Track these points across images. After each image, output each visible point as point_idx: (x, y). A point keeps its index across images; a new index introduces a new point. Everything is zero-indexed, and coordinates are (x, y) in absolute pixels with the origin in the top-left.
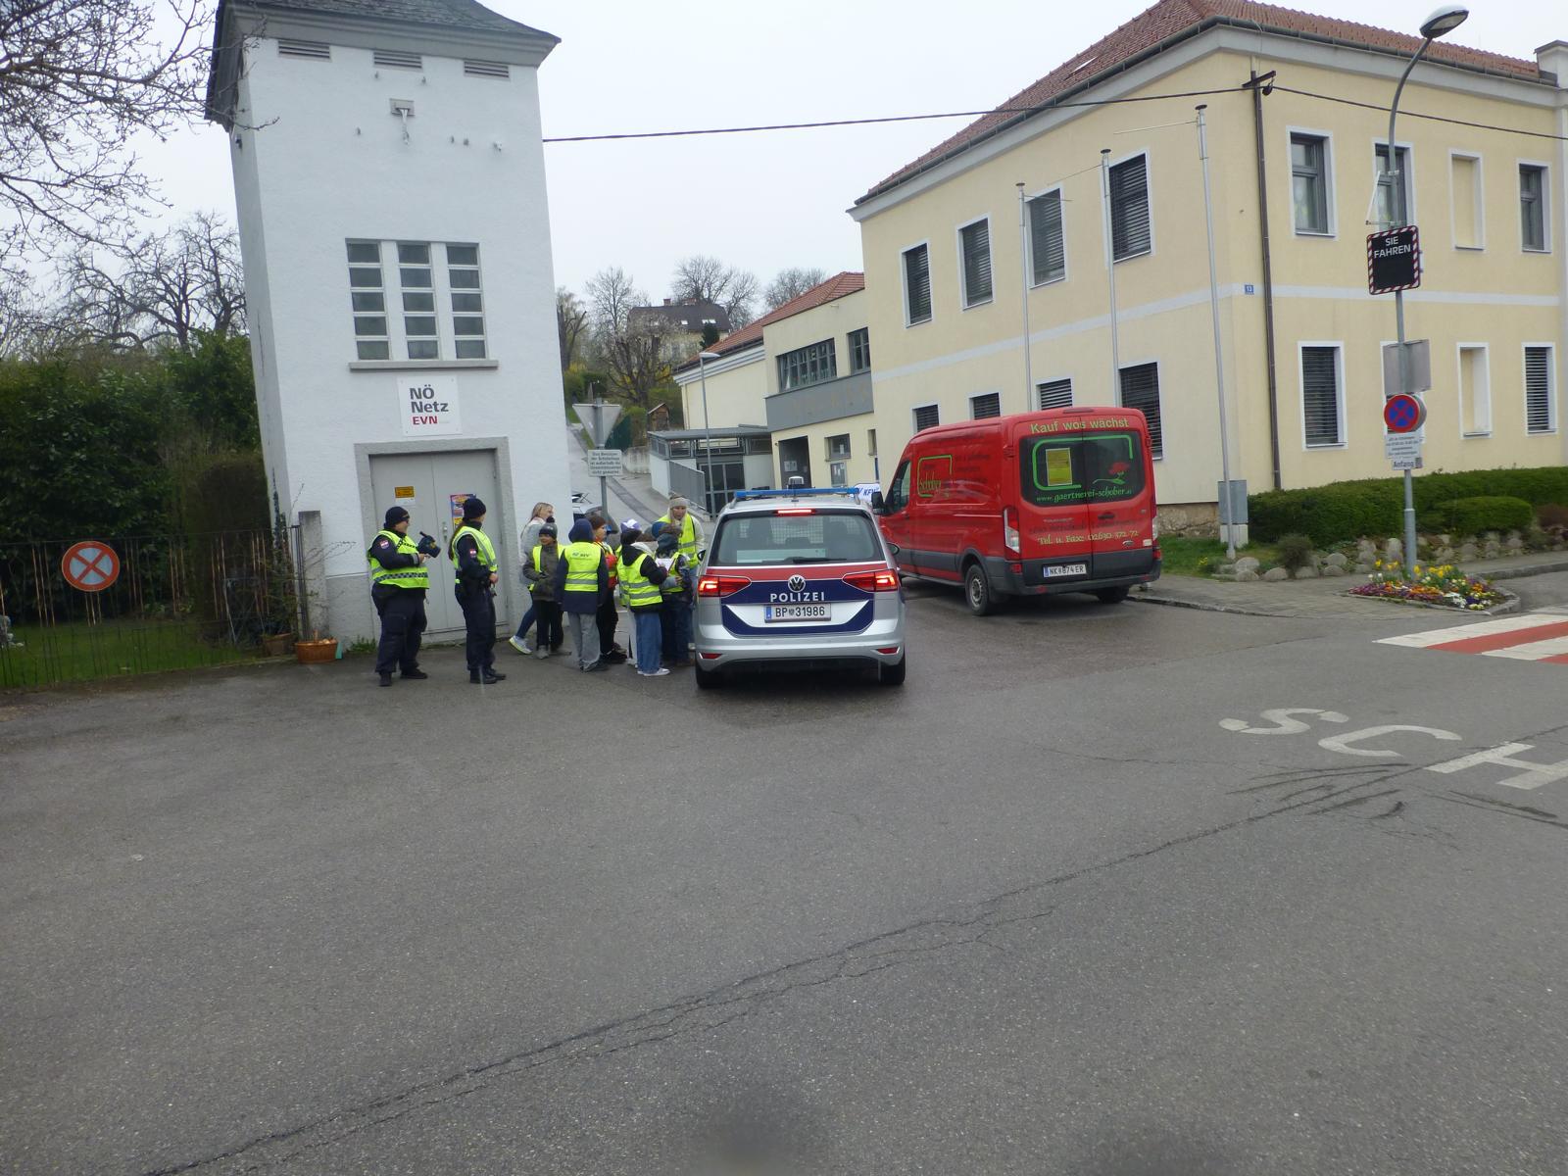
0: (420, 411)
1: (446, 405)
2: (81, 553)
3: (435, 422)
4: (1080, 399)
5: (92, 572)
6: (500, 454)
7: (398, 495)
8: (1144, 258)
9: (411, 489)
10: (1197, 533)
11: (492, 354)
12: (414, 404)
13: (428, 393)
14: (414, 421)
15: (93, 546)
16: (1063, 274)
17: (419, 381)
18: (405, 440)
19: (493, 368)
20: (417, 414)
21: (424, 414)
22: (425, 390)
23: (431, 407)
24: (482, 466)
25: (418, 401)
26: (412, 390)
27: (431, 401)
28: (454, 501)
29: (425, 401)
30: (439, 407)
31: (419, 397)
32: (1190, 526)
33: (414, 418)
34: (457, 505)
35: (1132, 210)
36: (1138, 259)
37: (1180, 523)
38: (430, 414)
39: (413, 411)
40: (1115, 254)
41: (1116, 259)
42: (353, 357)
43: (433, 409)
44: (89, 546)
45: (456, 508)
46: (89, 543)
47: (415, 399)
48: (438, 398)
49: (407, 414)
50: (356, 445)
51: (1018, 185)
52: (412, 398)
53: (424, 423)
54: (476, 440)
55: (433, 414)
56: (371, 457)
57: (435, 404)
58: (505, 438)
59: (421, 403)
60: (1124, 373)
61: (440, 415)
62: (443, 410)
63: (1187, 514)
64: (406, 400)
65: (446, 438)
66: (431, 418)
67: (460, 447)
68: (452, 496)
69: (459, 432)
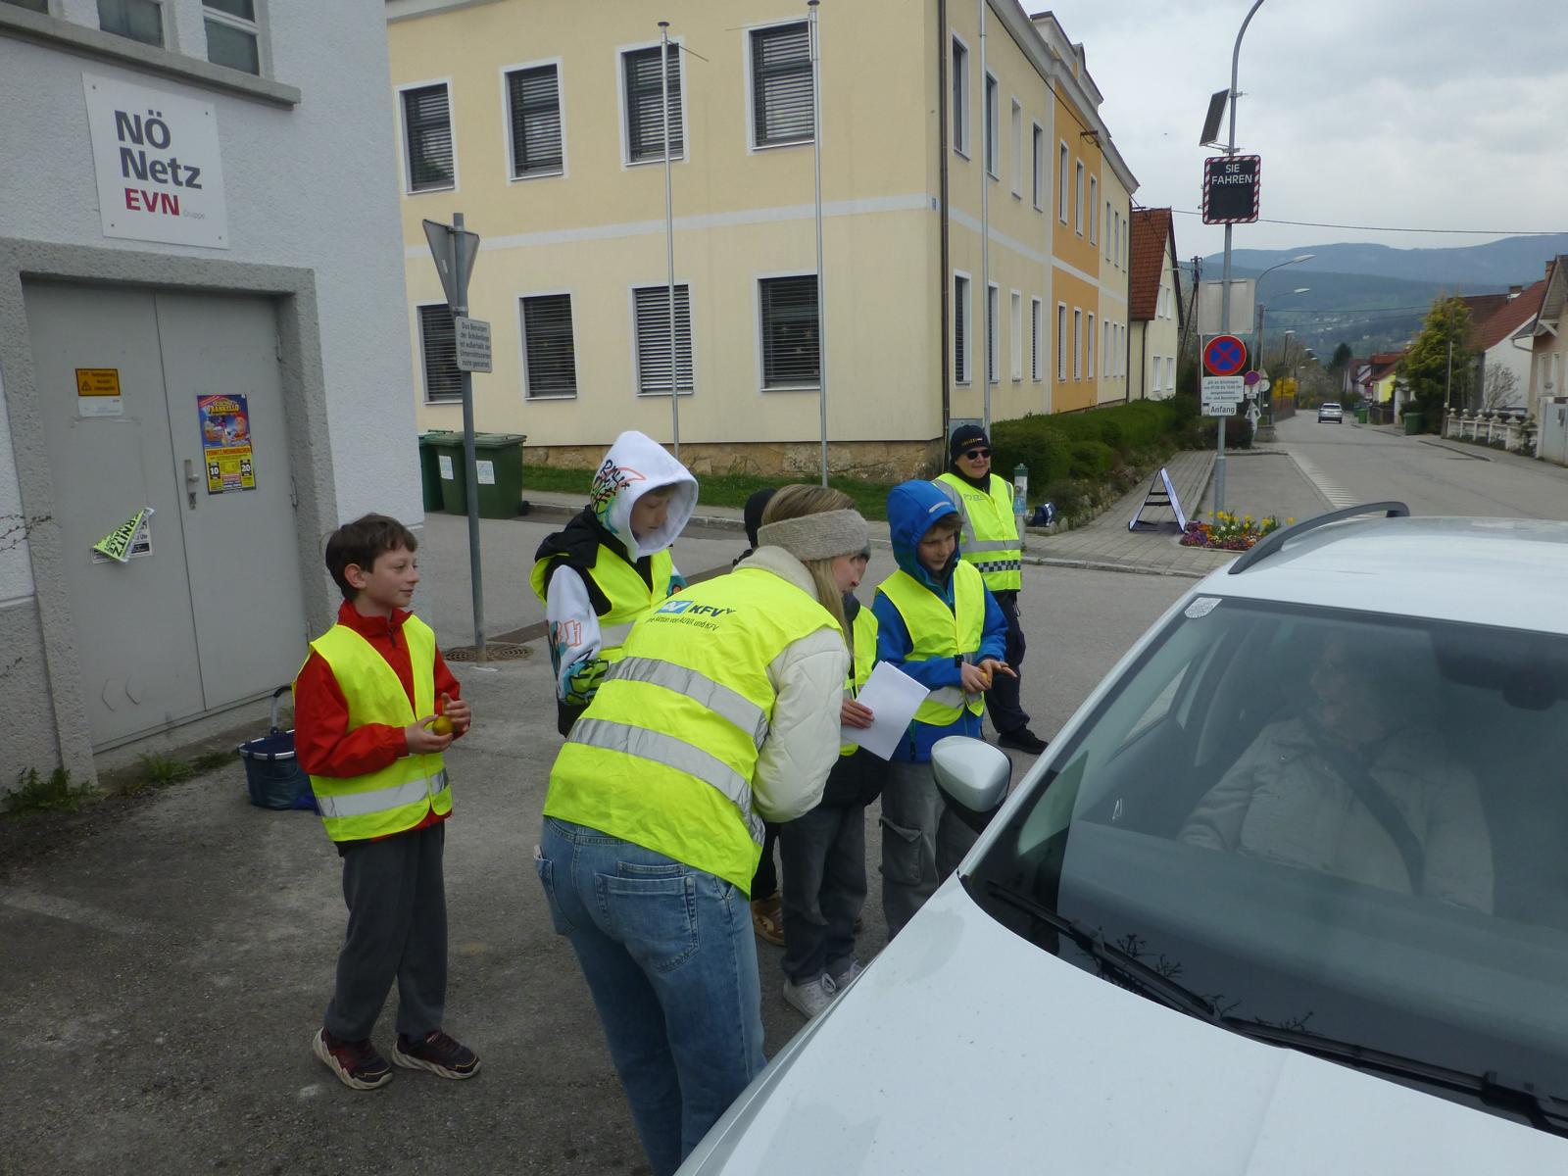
0: (142, 175)
1: (196, 172)
3: (175, 212)
6: (301, 306)
7: (84, 390)
9: (114, 374)
11: (281, 70)
12: (126, 153)
13: (158, 134)
14: (129, 199)
17: (140, 97)
18: (108, 245)
19: (281, 104)
20: (133, 182)
21: (150, 186)
22: (150, 123)
23: (164, 171)
24: (252, 332)
25: (135, 149)
26: (121, 117)
27: (164, 156)
28: (206, 409)
29: (152, 154)
30: (184, 175)
31: (138, 140)
33: (128, 191)
34: (213, 419)
38: (161, 189)
39: (126, 174)
40: (758, 138)
41: (758, 144)
43: (169, 177)
45: (208, 425)
47: (128, 143)
48: (182, 150)
49: (113, 181)
51: (661, 24)
52: (122, 137)
53: (151, 208)
54: (258, 268)
55: (170, 189)
56: (29, 278)
57: (174, 165)
58: (310, 272)
59: (142, 155)
61: (185, 195)
62: (190, 183)
64: (108, 143)
65: (194, 253)
66: (165, 197)
67: (228, 282)
68: (200, 398)
69: (224, 244)
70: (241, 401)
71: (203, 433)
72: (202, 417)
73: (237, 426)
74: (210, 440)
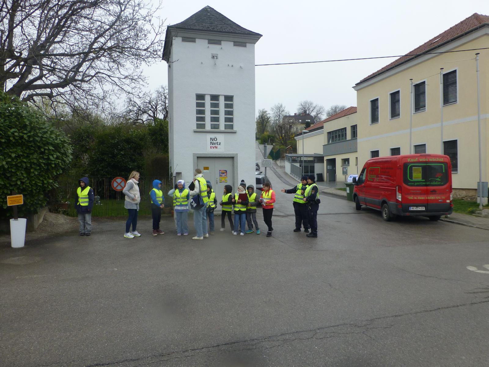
1: (220, 143)
2: (117, 180)
3: (217, 148)
4: (429, 151)
5: (119, 186)
6: (235, 159)
8: (454, 104)
9: (208, 167)
10: (469, 199)
11: (235, 129)
12: (211, 142)
13: (215, 139)
14: (211, 147)
15: (120, 179)
16: (425, 109)
17: (213, 136)
18: (207, 153)
19: (235, 133)
20: (212, 145)
21: (214, 146)
22: (215, 138)
24: (229, 162)
25: (212, 142)
26: (211, 138)
27: (216, 142)
29: (214, 142)
30: (218, 144)
31: (213, 140)
32: (466, 196)
35: (451, 89)
36: (453, 105)
37: (463, 195)
39: (211, 145)
40: (444, 103)
41: (444, 104)
42: (195, 128)
43: (216, 144)
44: (119, 179)
45: (221, 174)
46: (119, 177)
48: (218, 141)
49: (209, 145)
50: (193, 154)
51: (410, 80)
52: (211, 140)
53: (213, 148)
54: (228, 154)
55: (216, 146)
56: (198, 157)
58: (237, 154)
60: (445, 143)
61: (218, 146)
63: (465, 192)
64: (209, 141)
65: (219, 153)
66: (216, 147)
67: (223, 156)
68: (220, 170)
69: (224, 151)
70: (226, 171)
71: (220, 175)
72: (220, 173)
73: (225, 174)
74: (220, 176)
